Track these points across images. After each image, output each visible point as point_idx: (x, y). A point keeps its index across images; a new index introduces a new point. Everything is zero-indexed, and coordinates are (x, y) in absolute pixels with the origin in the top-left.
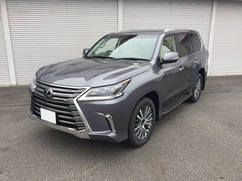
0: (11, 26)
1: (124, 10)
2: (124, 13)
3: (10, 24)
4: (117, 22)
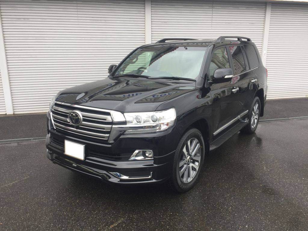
0: (6, 38)
4: (143, 32)
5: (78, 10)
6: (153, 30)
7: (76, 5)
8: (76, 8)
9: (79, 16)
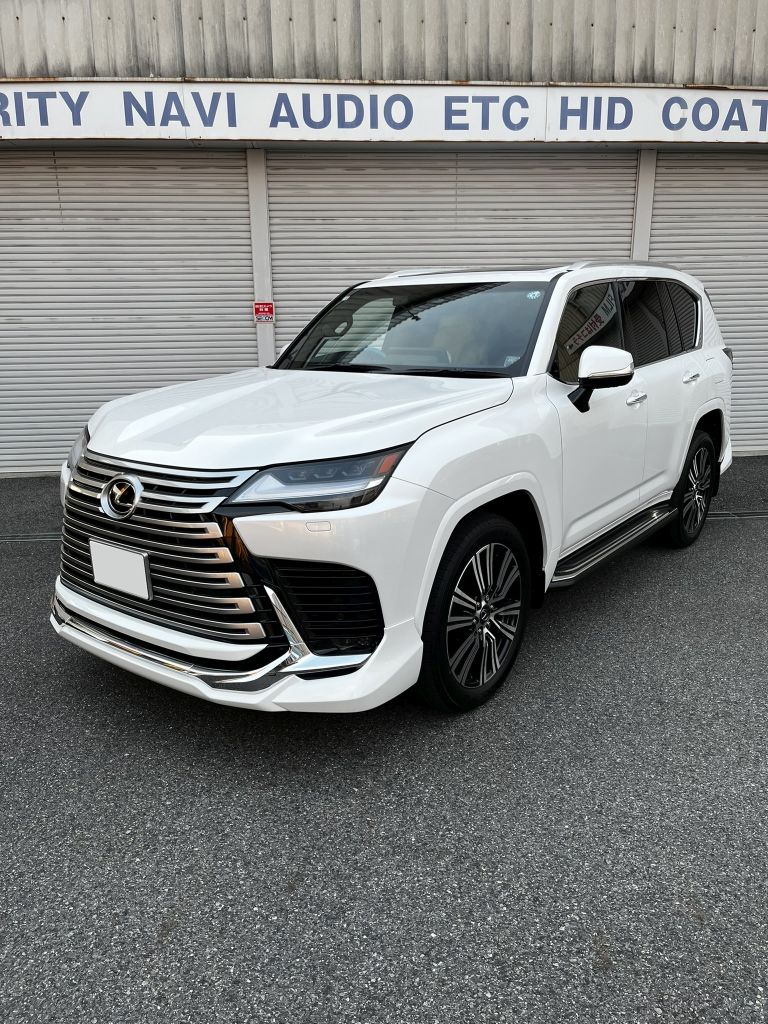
0: (277, 270)
1: (657, 198)
2: (657, 212)
3: (276, 263)
4: (627, 246)
5: (459, 192)
6: (655, 239)
7: (453, 178)
8: (452, 185)
9: (459, 206)
